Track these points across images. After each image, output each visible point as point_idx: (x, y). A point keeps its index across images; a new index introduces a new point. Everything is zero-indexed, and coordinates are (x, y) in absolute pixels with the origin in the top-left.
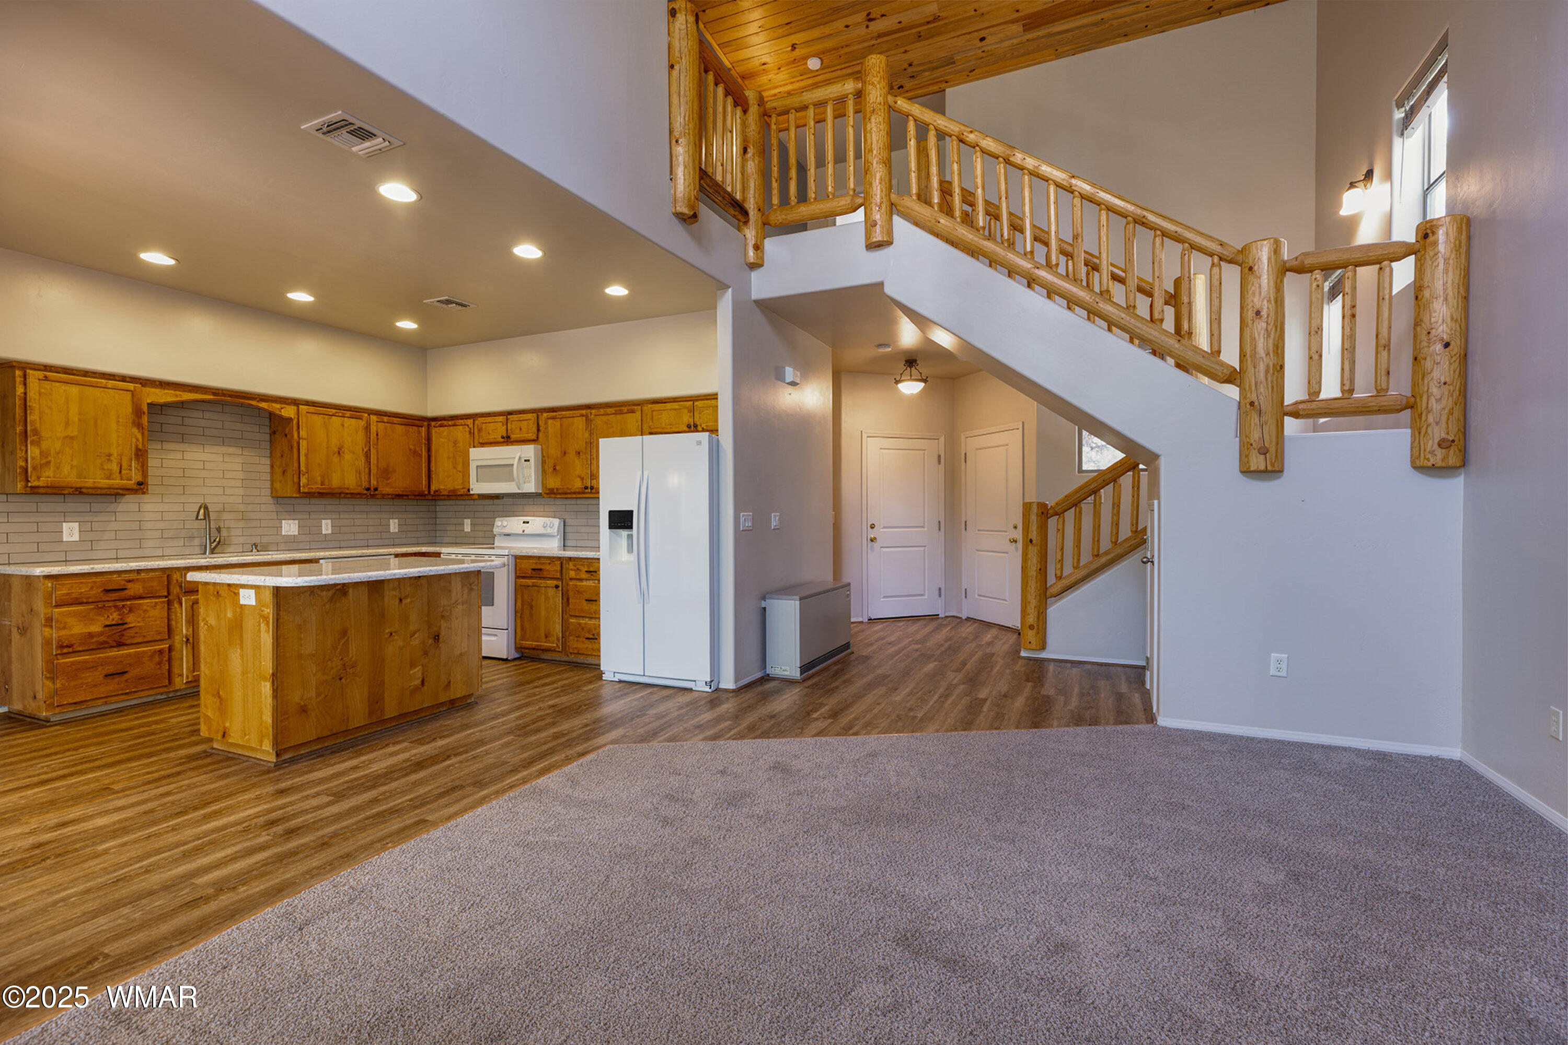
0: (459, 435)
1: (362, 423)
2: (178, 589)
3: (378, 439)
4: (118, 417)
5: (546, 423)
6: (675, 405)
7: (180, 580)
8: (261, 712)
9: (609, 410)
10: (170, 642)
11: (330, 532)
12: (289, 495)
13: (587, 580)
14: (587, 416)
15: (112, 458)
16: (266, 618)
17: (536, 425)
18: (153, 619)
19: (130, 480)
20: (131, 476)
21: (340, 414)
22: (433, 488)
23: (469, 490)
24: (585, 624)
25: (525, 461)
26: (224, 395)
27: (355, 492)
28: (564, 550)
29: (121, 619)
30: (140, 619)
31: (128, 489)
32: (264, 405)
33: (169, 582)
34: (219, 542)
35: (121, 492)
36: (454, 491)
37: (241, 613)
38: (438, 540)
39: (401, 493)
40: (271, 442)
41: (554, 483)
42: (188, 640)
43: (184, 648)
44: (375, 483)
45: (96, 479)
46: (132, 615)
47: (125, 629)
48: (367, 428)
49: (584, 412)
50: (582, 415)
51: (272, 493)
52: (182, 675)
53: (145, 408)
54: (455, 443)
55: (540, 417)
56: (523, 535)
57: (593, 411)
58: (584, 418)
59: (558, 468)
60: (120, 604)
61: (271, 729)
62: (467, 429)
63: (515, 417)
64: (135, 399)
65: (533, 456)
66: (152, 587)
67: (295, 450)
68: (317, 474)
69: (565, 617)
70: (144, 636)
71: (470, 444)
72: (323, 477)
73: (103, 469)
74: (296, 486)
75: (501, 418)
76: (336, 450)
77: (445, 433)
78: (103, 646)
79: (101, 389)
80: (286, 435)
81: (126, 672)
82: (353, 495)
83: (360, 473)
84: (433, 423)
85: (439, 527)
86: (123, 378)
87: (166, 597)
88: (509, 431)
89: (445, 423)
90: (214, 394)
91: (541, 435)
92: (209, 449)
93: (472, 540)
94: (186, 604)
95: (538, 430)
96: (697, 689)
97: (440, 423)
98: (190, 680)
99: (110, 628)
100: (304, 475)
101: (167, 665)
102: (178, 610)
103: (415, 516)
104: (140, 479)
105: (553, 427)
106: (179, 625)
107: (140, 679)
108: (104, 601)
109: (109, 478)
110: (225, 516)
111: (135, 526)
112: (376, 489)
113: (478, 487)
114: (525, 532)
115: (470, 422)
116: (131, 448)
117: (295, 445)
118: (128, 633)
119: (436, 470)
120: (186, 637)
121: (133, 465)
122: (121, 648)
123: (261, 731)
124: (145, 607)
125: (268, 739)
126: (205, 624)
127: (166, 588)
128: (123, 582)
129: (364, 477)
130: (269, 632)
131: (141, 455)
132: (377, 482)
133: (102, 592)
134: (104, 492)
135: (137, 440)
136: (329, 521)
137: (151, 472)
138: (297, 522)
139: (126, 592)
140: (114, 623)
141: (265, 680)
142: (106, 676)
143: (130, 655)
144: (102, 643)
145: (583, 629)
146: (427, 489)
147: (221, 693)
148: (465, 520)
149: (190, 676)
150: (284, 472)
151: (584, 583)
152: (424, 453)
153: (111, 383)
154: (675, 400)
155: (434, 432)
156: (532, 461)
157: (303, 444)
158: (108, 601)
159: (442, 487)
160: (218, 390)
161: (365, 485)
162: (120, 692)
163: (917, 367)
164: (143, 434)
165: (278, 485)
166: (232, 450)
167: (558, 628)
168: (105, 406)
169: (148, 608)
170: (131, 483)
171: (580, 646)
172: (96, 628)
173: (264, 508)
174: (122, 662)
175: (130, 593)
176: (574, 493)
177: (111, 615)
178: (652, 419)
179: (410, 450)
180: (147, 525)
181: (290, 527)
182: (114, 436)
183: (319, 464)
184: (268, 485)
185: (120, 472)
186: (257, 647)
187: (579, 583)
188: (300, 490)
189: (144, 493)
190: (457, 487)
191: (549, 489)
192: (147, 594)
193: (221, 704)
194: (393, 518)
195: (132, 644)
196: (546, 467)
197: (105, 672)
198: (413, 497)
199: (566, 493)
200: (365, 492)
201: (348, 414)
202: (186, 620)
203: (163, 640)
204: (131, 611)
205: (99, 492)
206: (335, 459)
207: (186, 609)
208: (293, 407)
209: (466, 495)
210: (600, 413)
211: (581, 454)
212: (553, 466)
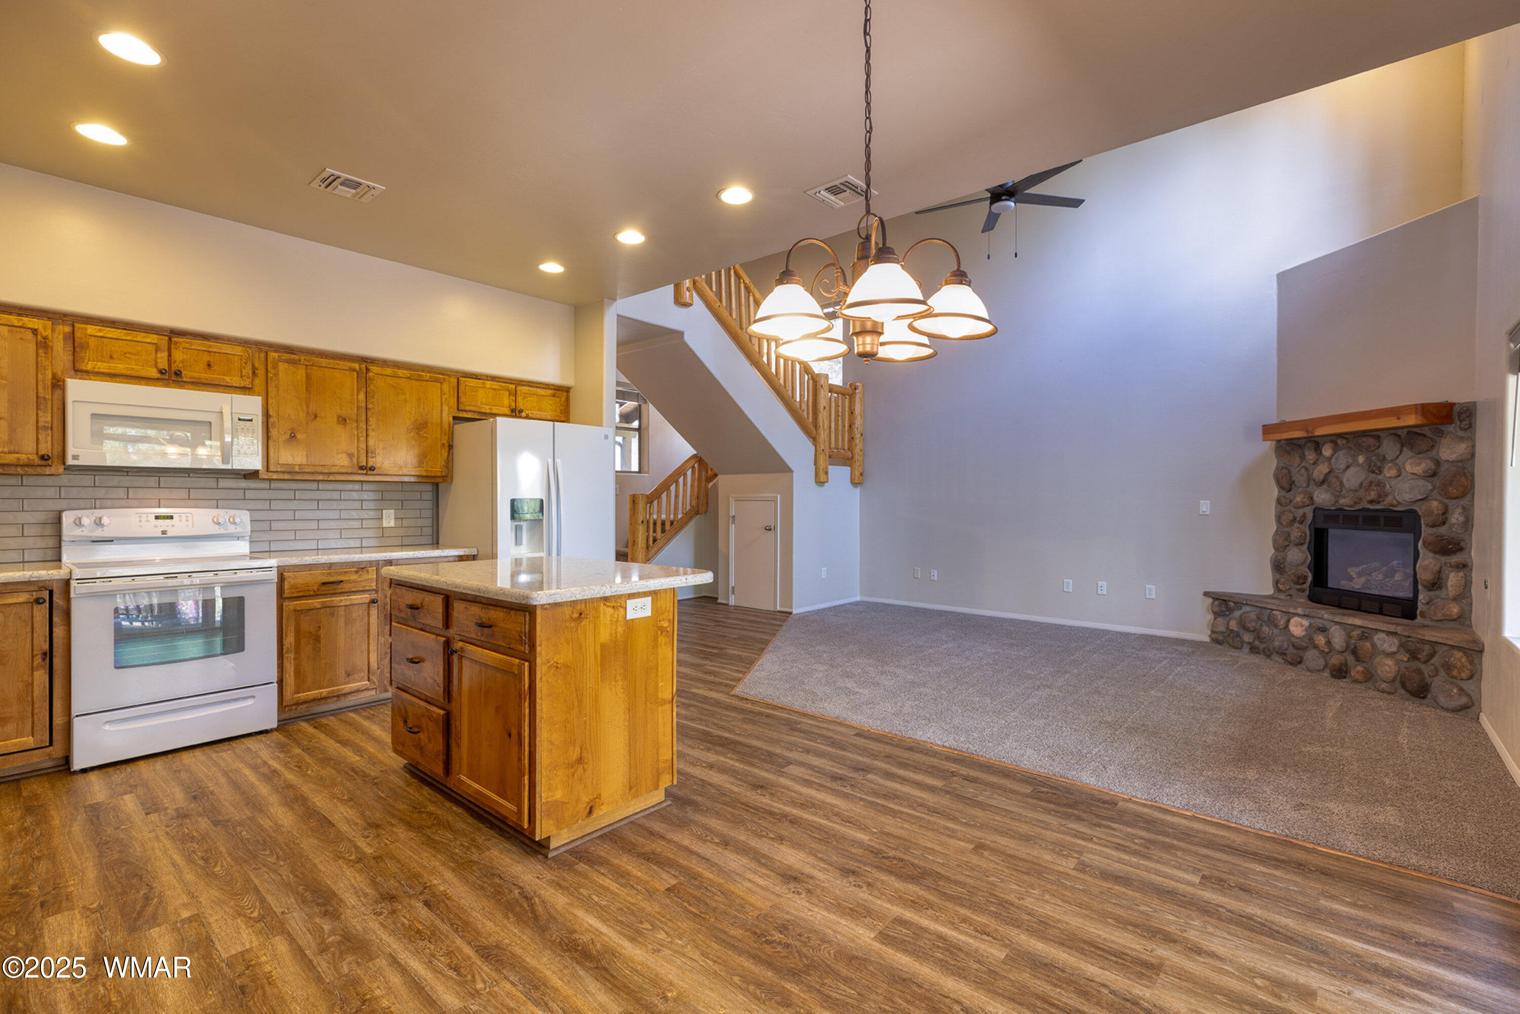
6: (495, 385)
14: (360, 372)
17: (250, 366)
23: (60, 457)
25: (241, 419)
37: (626, 631)
41: (292, 456)
49: (356, 366)
50: (351, 369)
55: (256, 356)
58: (356, 374)
59: (299, 436)
63: (195, 343)
65: (251, 414)
75: (152, 338)
88: (177, 364)
95: (254, 375)
115: (41, 324)
123: (657, 769)
154: (494, 378)
156: (254, 422)
167: (373, 658)
176: (329, 474)
178: (465, 393)
191: (282, 466)
196: (275, 432)
210: (386, 373)
211: (348, 421)
212: (289, 432)
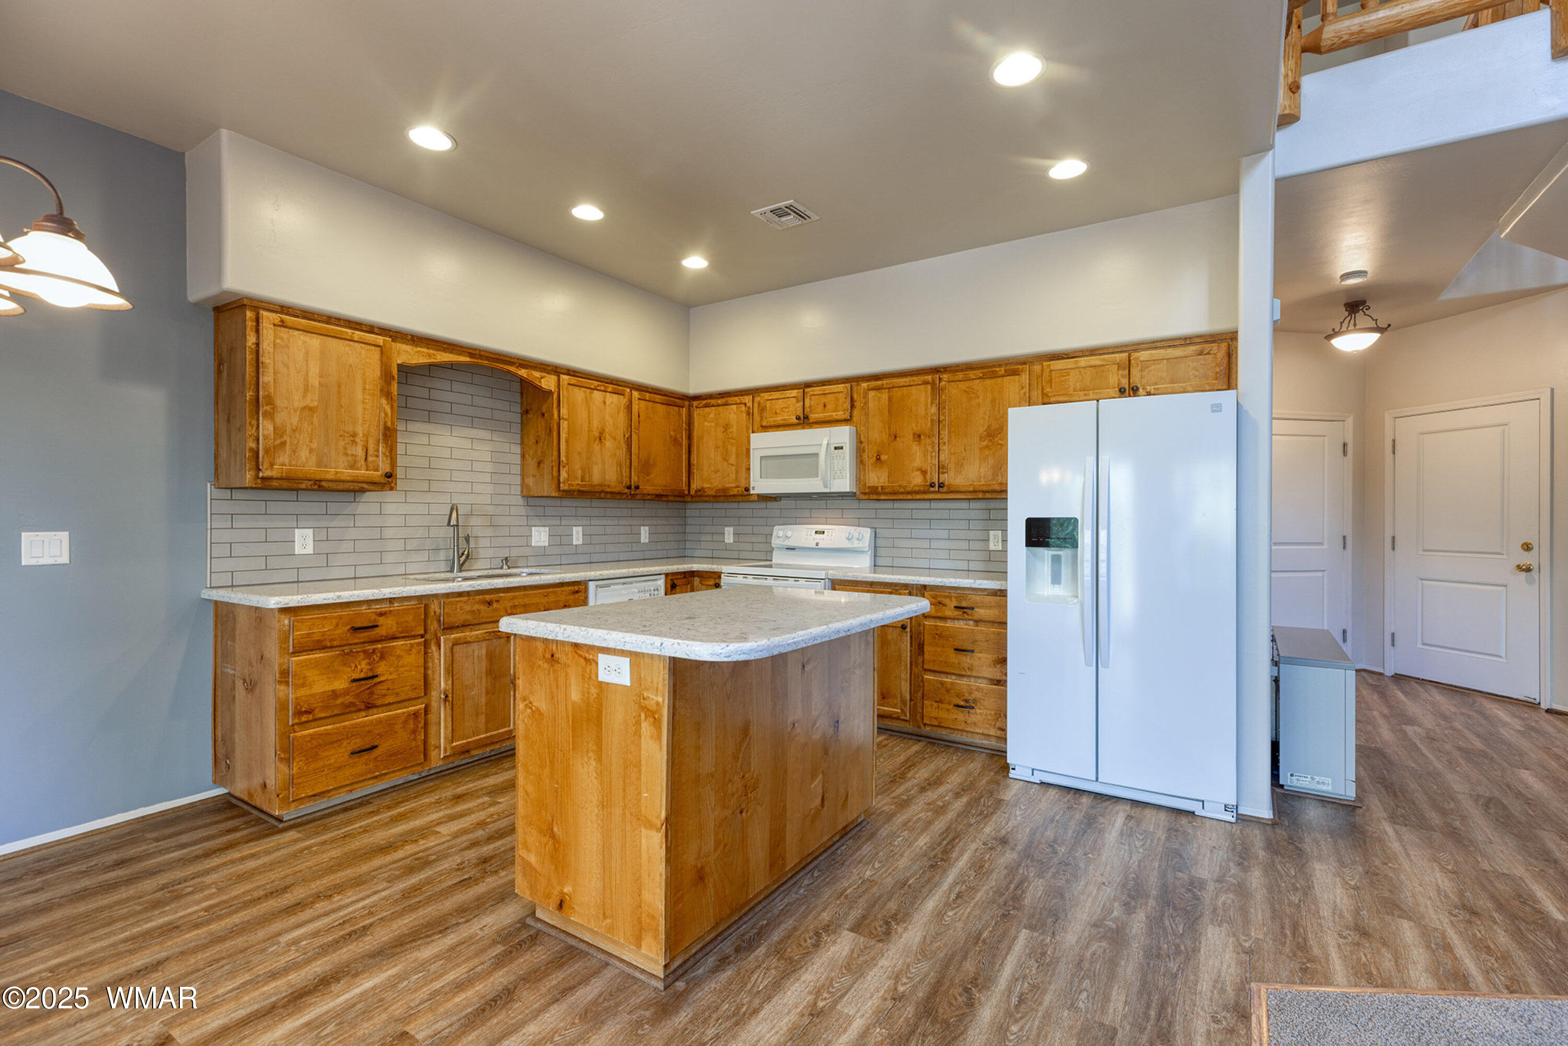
0: (733, 416)
1: (623, 401)
2: (436, 624)
3: (639, 422)
4: (365, 383)
5: (865, 396)
6: (1095, 360)
7: (438, 611)
8: (638, 881)
9: (971, 374)
10: (425, 700)
11: (580, 542)
12: (546, 494)
13: (954, 619)
14: (933, 384)
15: (357, 440)
16: (652, 714)
17: (849, 400)
18: (408, 668)
19: (377, 470)
20: (378, 465)
21: (602, 388)
22: (694, 486)
23: (747, 489)
24: (952, 684)
25: (836, 448)
26: (481, 357)
27: (616, 490)
28: (875, 573)
29: (371, 670)
30: (392, 669)
31: (374, 483)
32: (523, 372)
33: (426, 614)
34: (468, 555)
35: (365, 486)
36: (725, 490)
37: (599, 697)
38: (688, 553)
39: (662, 493)
40: (522, 423)
41: (877, 478)
42: (447, 696)
43: (442, 709)
44: (636, 479)
45: (339, 469)
46: (383, 663)
47: (375, 684)
48: (629, 407)
49: (929, 378)
50: (926, 383)
51: (522, 492)
52: (439, 747)
53: (395, 371)
54: (726, 427)
55: (855, 389)
56: (816, 549)
57: (945, 376)
58: (929, 387)
59: (883, 457)
60: (370, 648)
61: (662, 922)
62: (743, 408)
63: (817, 390)
64: (384, 358)
65: (848, 442)
66: (407, 622)
67: (555, 434)
68: (578, 467)
69: (915, 670)
70: (397, 694)
71: (748, 428)
72: (583, 470)
73: (347, 454)
74: (556, 481)
75: (794, 393)
76: (597, 435)
77: (712, 416)
78: (349, 709)
79: (347, 342)
80: (543, 415)
81: (376, 747)
82: (615, 495)
83: (621, 466)
84: (695, 403)
85: (689, 537)
86: (371, 328)
87: (422, 636)
88: (807, 410)
89: (713, 402)
90: (471, 355)
91: (855, 412)
92: (458, 431)
93: (735, 554)
94: (445, 645)
95: (852, 406)
96: (1203, 813)
97: (705, 402)
98: (448, 754)
99: (358, 683)
100: (564, 467)
101: (423, 734)
102: (436, 654)
103: (665, 522)
104: (388, 470)
105: (876, 401)
106: (437, 676)
107: (391, 756)
108: (351, 645)
109: (352, 466)
110: (474, 521)
111: (376, 533)
112: (637, 488)
113: (760, 485)
114: (820, 546)
115: (747, 399)
116: (378, 426)
117: (555, 427)
118: (380, 689)
119: (697, 462)
120: (445, 693)
121: (380, 449)
122: (370, 711)
123: (639, 919)
124: (399, 652)
125: (656, 938)
126: (526, 706)
127: (423, 624)
128: (374, 617)
129: (625, 471)
130: (659, 738)
131: (389, 435)
132: (638, 477)
133: (348, 630)
134: (346, 486)
135: (386, 415)
136: (580, 528)
137: (400, 461)
138: (547, 529)
139: (377, 630)
140: (362, 675)
141: (650, 825)
142: (352, 753)
143: (380, 721)
144: (347, 706)
145: (948, 691)
146: (687, 488)
147: (555, 829)
148: (726, 529)
149: (448, 748)
150: (539, 463)
151: (949, 624)
152: (685, 442)
153: (358, 334)
154: (1093, 352)
155: (696, 413)
156: (847, 449)
157: (564, 425)
158: (356, 644)
159: (705, 485)
160: (475, 350)
161: (626, 481)
162: (369, 776)
163: (1367, 312)
164: (392, 407)
165: (530, 481)
166: (481, 434)
167: (905, 687)
168: (351, 366)
169: (402, 653)
170: (377, 475)
171: (943, 715)
172: (341, 684)
173: (514, 510)
174: (370, 732)
175: (381, 631)
176: (908, 493)
177: (360, 664)
178: (1051, 381)
179: (671, 437)
180: (388, 533)
181: (540, 537)
182: (360, 408)
183: (580, 453)
184: (518, 480)
185: (366, 459)
186: (632, 765)
187: (940, 624)
188: (559, 487)
189: (391, 489)
190: (728, 485)
191: (869, 487)
192: (402, 632)
193: (556, 850)
194: (643, 525)
195: (382, 706)
196: (865, 456)
197: (350, 748)
198: (672, 498)
199: (895, 493)
200: (626, 491)
201: (610, 387)
202: (445, 668)
203: (418, 698)
204: (382, 657)
205: (341, 487)
206: (596, 447)
207: (445, 654)
208: (553, 377)
209: (745, 495)
210: (957, 378)
211: (922, 437)
212: (875, 455)
